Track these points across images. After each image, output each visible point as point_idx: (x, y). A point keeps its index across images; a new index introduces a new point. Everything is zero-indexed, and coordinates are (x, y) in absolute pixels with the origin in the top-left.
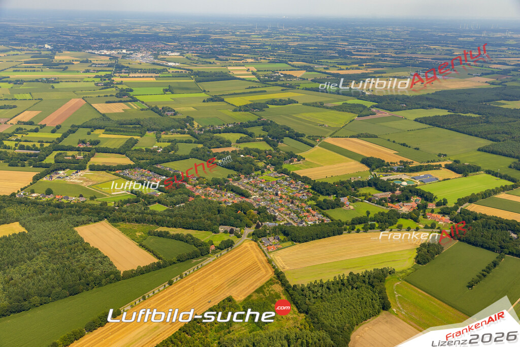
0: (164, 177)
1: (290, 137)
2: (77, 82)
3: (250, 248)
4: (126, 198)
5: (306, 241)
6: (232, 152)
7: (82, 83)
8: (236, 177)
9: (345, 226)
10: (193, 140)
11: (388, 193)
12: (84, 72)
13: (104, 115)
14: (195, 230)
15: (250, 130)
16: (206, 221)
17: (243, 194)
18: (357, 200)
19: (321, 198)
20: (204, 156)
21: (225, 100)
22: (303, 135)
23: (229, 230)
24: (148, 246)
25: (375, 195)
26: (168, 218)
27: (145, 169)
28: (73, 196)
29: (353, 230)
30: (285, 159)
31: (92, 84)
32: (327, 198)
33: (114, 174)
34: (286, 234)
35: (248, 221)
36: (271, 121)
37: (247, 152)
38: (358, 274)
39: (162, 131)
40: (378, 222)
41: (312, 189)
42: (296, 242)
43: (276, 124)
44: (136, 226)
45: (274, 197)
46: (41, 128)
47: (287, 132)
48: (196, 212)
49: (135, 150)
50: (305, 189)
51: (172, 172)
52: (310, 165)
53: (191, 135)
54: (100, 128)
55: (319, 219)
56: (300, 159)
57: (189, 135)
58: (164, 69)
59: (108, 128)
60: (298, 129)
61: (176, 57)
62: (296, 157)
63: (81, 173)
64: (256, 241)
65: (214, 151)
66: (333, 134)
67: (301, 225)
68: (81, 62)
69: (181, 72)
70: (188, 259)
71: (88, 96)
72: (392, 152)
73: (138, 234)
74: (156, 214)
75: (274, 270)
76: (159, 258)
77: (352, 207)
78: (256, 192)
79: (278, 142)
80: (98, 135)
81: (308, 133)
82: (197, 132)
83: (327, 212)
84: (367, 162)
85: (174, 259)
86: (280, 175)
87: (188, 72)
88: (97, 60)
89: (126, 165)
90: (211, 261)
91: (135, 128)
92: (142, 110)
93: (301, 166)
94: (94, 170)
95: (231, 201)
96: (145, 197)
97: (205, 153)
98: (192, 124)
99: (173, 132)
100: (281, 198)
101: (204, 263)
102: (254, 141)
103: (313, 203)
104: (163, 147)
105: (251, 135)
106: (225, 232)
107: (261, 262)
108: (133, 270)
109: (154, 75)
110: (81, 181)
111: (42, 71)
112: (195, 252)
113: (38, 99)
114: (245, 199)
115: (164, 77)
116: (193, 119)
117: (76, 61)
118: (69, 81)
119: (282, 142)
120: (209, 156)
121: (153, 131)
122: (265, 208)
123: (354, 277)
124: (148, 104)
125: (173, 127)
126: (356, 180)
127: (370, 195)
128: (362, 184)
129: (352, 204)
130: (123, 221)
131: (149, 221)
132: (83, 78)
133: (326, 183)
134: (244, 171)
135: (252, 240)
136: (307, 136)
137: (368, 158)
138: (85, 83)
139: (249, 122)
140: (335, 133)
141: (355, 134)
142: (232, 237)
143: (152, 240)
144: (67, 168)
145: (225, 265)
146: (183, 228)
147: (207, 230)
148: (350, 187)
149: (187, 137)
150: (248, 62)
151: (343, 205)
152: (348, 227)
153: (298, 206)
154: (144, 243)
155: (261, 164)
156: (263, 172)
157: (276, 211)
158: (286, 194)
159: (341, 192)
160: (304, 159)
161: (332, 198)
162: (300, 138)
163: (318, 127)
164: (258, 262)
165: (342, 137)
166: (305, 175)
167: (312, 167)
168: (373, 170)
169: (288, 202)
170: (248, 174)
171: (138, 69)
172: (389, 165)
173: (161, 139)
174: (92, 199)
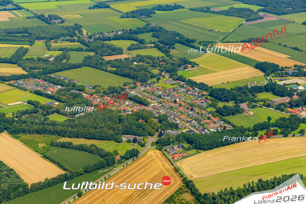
0: (60, 87)
1: (182, 43)
3: (155, 157)
4: (24, 109)
5: (211, 149)
6: (125, 59)
8: (132, 85)
9: (247, 132)
10: (84, 48)
11: (286, 98)
14: (98, 139)
15: (140, 37)
16: (109, 130)
17: (141, 102)
18: (256, 106)
19: (221, 105)
20: (97, 64)
21: (111, 6)
22: (194, 41)
23: (132, 139)
24: (52, 157)
25: (273, 100)
26: (70, 128)
27: (39, 79)
29: (256, 136)
30: (179, 66)
32: (226, 104)
33: (8, 85)
34: (189, 141)
35: (150, 129)
36: (160, 28)
37: (140, 59)
38: (267, 181)
39: (52, 40)
40: (279, 127)
41: (210, 95)
42: (200, 150)
43: (166, 30)
44: (37, 137)
45: (173, 105)
47: (178, 38)
48: (97, 121)
49: (27, 59)
50: (203, 95)
51: (66, 81)
52: (205, 71)
53: (81, 43)
55: (220, 126)
56: (194, 65)
57: (78, 43)
60: (188, 35)
62: (190, 63)
64: (160, 150)
65: (107, 58)
66: (224, 39)
67: (203, 133)
70: (95, 170)
72: (285, 56)
73: (41, 145)
74: (56, 125)
75: (182, 179)
76: (65, 170)
77: (252, 113)
78: (154, 100)
79: (169, 48)
81: (198, 38)
82: (86, 39)
83: (228, 118)
84: (261, 66)
85: (81, 170)
86: (176, 82)
89: (20, 75)
90: (118, 171)
91: (24, 36)
93: (196, 72)
95: (130, 109)
96: (43, 108)
97: (97, 61)
98: (81, 32)
99: (62, 40)
100: (180, 105)
101: (112, 173)
102: (145, 48)
103: (213, 109)
104: (54, 56)
105: (142, 42)
106: (129, 141)
107: (168, 171)
108: (40, 183)
112: (101, 162)
114: (144, 107)
116: (81, 27)
119: (173, 48)
120: (102, 64)
121: (42, 39)
122: (166, 116)
123: (264, 184)
124: (33, 12)
125: (62, 35)
126: (253, 85)
127: (268, 100)
128: (259, 89)
129: (252, 110)
130: (24, 132)
131: (50, 132)
133: (224, 89)
134: (140, 78)
135: (157, 149)
136: (197, 41)
137: (262, 63)
139: (138, 28)
141: (246, 39)
142: (136, 146)
143: (55, 151)
145: (132, 174)
146: (86, 138)
147: (110, 140)
148: (248, 93)
149: (77, 45)
151: (242, 111)
152: (251, 133)
153: (198, 113)
154: (48, 154)
155: (156, 71)
156: (158, 79)
157: (177, 119)
158: (184, 102)
159: (240, 98)
160: (198, 65)
161: (231, 104)
162: (192, 44)
163: (207, 32)
164: (165, 171)
165: (233, 42)
166: (202, 81)
167: (207, 74)
168: (268, 75)
169: (188, 109)
170: (144, 81)
172: (283, 70)
173: (51, 48)
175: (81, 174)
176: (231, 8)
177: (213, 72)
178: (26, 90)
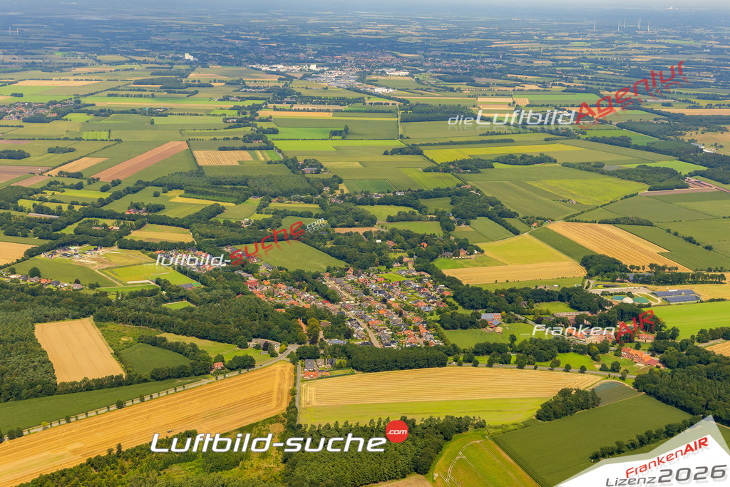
1: (490, 218)
2: (197, 115)
3: (277, 373)
6: (366, 233)
7: (206, 117)
8: (339, 272)
10: (317, 212)
11: (583, 313)
12: (220, 100)
13: (200, 168)
15: (428, 202)
17: (327, 296)
18: (518, 320)
20: (313, 237)
21: (425, 152)
22: (513, 216)
23: (262, 345)
25: (558, 314)
27: (205, 252)
28: (66, 282)
30: (446, 250)
31: (220, 120)
33: (150, 256)
36: (478, 190)
39: (276, 197)
41: (454, 297)
42: (358, 370)
45: (377, 305)
46: (90, 184)
47: (491, 208)
50: (442, 296)
52: (485, 262)
53: (321, 205)
54: (180, 188)
56: (475, 251)
57: (317, 206)
58: (359, 99)
59: (188, 188)
61: (399, 78)
62: (471, 248)
63: (102, 251)
64: (295, 364)
65: (338, 231)
66: (573, 215)
67: (386, 348)
68: (226, 84)
69: (386, 104)
70: (172, 377)
71: (196, 138)
73: (124, 339)
77: (499, 330)
78: (355, 296)
79: (460, 223)
80: (170, 198)
81: (527, 211)
82: (334, 201)
83: (448, 333)
86: (417, 273)
87: (397, 103)
88: (255, 81)
90: (204, 383)
91: (233, 189)
92: (269, 163)
93: (467, 263)
94: (125, 248)
98: (334, 189)
99: (293, 200)
100: (389, 307)
102: (421, 220)
103: (437, 318)
105: (421, 209)
106: (257, 347)
107: (280, 392)
109: (332, 107)
110: (94, 262)
111: (153, 96)
113: (116, 140)
114: (328, 305)
115: (350, 111)
116: (342, 181)
117: (220, 81)
118: (184, 114)
119: (468, 224)
120: (323, 237)
121: (263, 196)
124: (285, 155)
125: (297, 191)
127: (548, 313)
129: (505, 324)
130: (115, 320)
132: (212, 110)
135: (291, 362)
136: (521, 216)
138: (211, 117)
140: (578, 214)
141: (612, 216)
144: (85, 243)
147: (231, 343)
150: (523, 90)
151: (484, 324)
153: (405, 321)
157: (365, 325)
162: (506, 219)
163: (556, 203)
164: (276, 391)
165: (586, 222)
168: (592, 277)
170: (363, 268)
171: (313, 98)
173: (264, 209)
174: (92, 287)
175: (146, 381)
176: (640, 166)
177: (497, 265)
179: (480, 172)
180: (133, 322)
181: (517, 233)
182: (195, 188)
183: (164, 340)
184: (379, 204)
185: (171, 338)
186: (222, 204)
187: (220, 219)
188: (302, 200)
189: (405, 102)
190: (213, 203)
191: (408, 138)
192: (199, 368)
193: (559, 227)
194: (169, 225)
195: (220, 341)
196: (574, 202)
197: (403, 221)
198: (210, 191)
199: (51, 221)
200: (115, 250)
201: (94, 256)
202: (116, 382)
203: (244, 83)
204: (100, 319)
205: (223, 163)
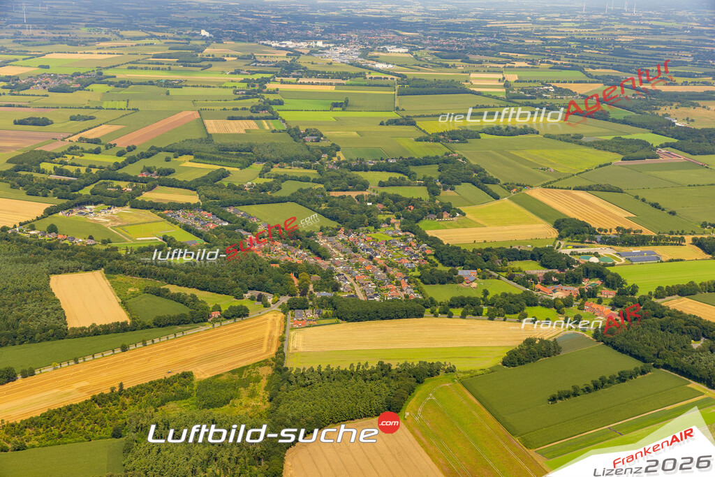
0: (227, 224)
1: (474, 184)
2: (209, 87)
3: (269, 321)
7: (218, 89)
8: (329, 231)
12: (231, 73)
13: (210, 135)
17: (318, 253)
18: (491, 276)
21: (418, 123)
23: (258, 296)
25: (529, 271)
26: (181, 273)
27: (209, 212)
28: (81, 238)
30: (431, 212)
31: (230, 92)
33: (159, 215)
37: (379, 198)
39: (277, 163)
42: (342, 320)
45: (365, 262)
46: (107, 149)
47: (475, 175)
50: (424, 254)
52: (466, 224)
53: (319, 171)
54: (190, 153)
55: (405, 296)
57: (315, 171)
58: (361, 73)
59: (197, 154)
61: (399, 55)
62: (453, 211)
63: (115, 210)
64: (285, 313)
65: (333, 194)
67: (370, 300)
68: (238, 58)
69: (385, 78)
70: (173, 324)
71: (207, 108)
73: (131, 290)
77: (474, 285)
80: (180, 163)
81: (508, 178)
82: (331, 167)
85: (151, 322)
86: (402, 234)
87: (396, 78)
88: (265, 57)
90: (201, 330)
91: (239, 156)
92: (273, 132)
93: (448, 224)
94: (136, 208)
97: (312, 195)
98: (332, 156)
100: (375, 264)
101: (190, 332)
102: (410, 185)
105: (410, 175)
106: (252, 299)
107: (271, 338)
109: (334, 81)
110: (108, 220)
111: (170, 69)
113: (133, 109)
114: (319, 261)
115: (351, 85)
116: (340, 149)
117: (232, 56)
118: (197, 86)
119: (453, 189)
120: (318, 200)
121: (265, 161)
122: (331, 273)
124: (289, 124)
125: (297, 157)
127: (521, 271)
129: (479, 280)
130: (123, 272)
131: (158, 276)
132: (223, 83)
135: (282, 311)
136: (502, 183)
138: (222, 89)
140: (555, 181)
141: (586, 184)
142: (258, 306)
143: (143, 299)
144: (100, 202)
147: (228, 294)
148: (495, 257)
149: (309, 172)
150: (513, 67)
151: (459, 280)
157: (350, 279)
158: (387, 260)
162: (489, 185)
163: (536, 171)
164: (266, 338)
165: (562, 188)
168: (563, 238)
170: (353, 228)
171: (318, 72)
172: (596, 233)
173: (266, 174)
174: (104, 242)
175: (148, 327)
176: (615, 138)
177: (477, 227)
178: (176, 224)
179: (467, 142)
180: (140, 274)
181: (497, 198)
182: (203, 154)
183: (167, 291)
184: (372, 170)
185: (174, 289)
186: (227, 169)
187: (225, 182)
188: (301, 166)
189: (404, 76)
190: (219, 167)
191: (403, 110)
192: (198, 317)
193: (536, 193)
194: (178, 187)
195: (219, 293)
196: (552, 170)
197: (393, 186)
198: (217, 156)
199: (69, 183)
200: (127, 210)
201: (107, 215)
202: (121, 328)
203: (255, 58)
204: (110, 272)
205: (231, 132)
